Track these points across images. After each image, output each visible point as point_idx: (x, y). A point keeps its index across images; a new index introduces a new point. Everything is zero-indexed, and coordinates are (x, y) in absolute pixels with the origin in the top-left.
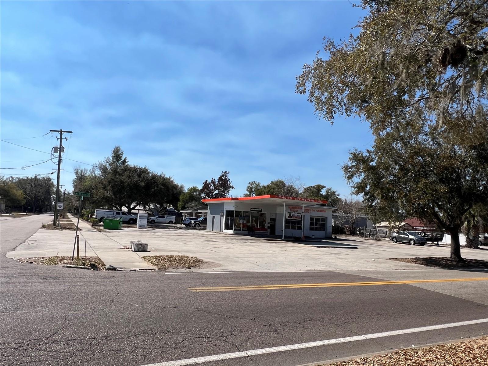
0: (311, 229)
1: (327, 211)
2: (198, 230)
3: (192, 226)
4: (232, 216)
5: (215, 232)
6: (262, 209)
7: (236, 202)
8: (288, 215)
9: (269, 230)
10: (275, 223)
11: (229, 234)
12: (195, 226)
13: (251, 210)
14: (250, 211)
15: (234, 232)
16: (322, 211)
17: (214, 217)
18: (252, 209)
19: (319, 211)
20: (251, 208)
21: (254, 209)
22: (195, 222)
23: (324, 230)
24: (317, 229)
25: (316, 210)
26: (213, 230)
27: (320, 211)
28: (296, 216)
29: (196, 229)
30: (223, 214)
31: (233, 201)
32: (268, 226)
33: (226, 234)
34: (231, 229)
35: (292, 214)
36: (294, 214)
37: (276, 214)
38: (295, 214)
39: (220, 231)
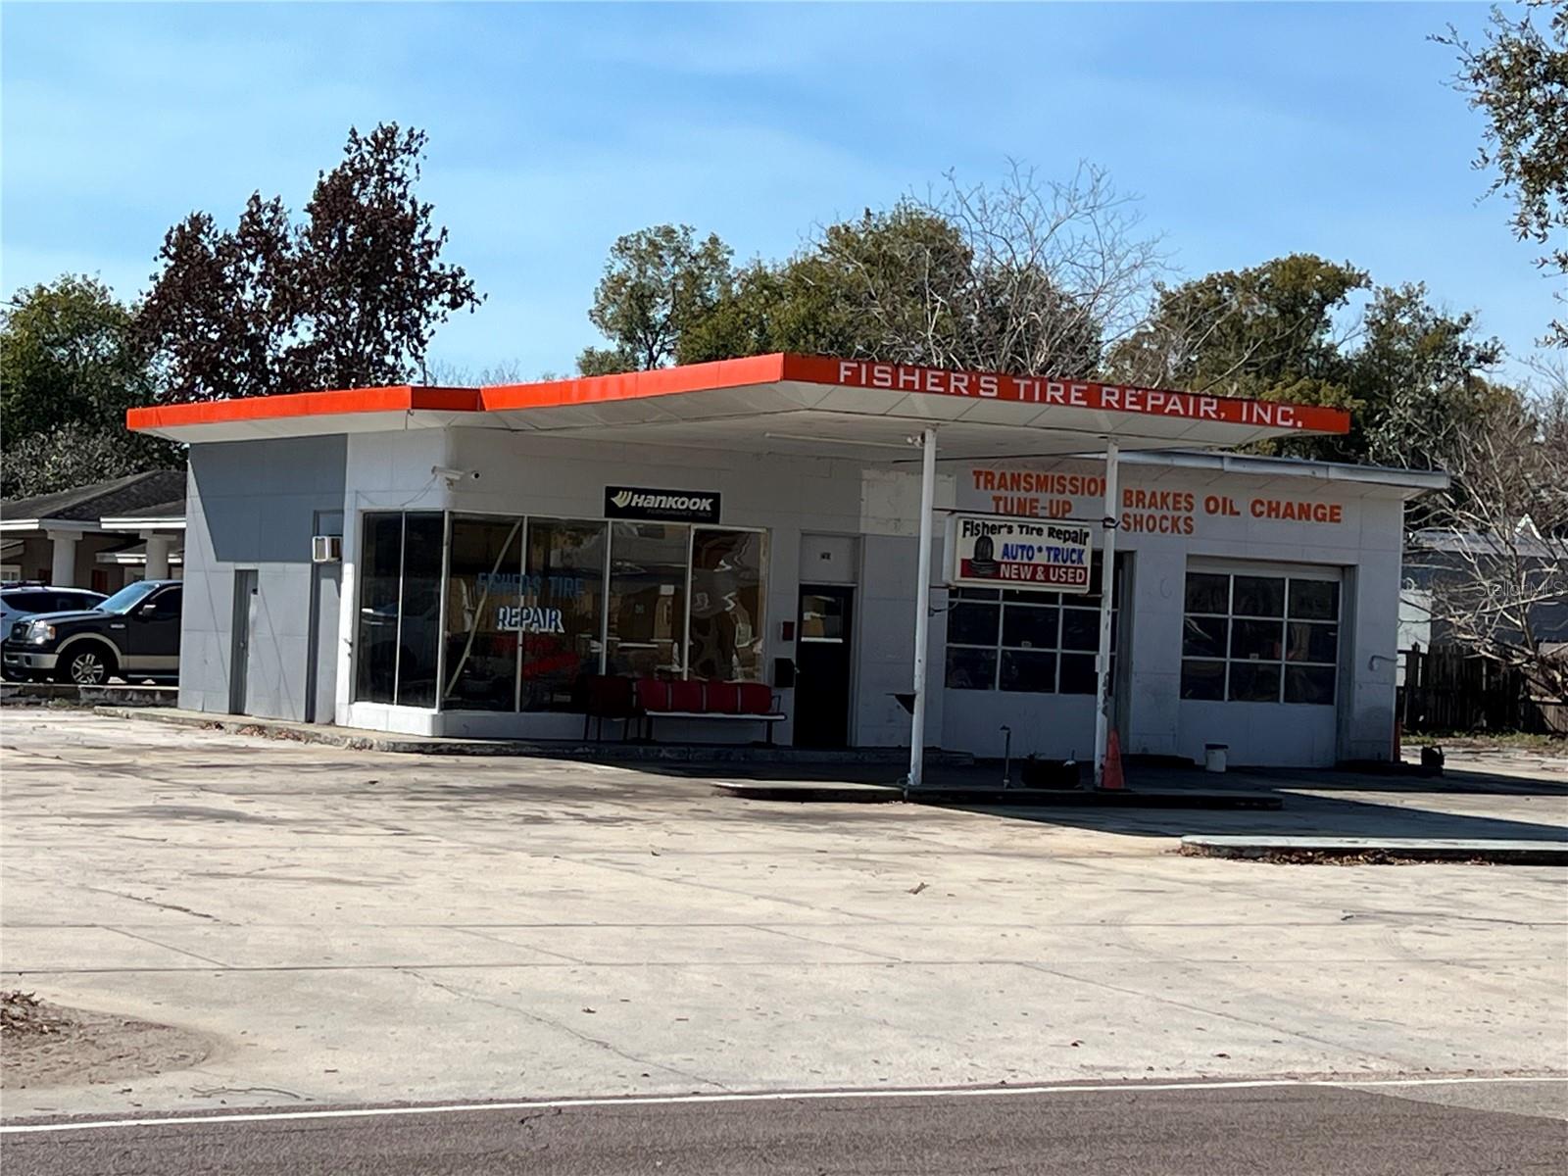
0: (1198, 685)
1: (1350, 515)
2: (90, 705)
3: (40, 674)
4: (424, 567)
5: (261, 729)
6: (716, 497)
7: (458, 433)
8: (966, 548)
9: (787, 698)
10: (846, 632)
11: (395, 748)
12: (63, 672)
13: (612, 510)
14: (597, 513)
15: (442, 727)
16: (1305, 512)
17: (245, 584)
18: (620, 501)
19: (1273, 509)
20: (612, 492)
21: (639, 501)
22: (61, 630)
23: (1327, 699)
24: (1254, 686)
25: (1243, 505)
26: (237, 709)
27: (1289, 512)
28: (1040, 559)
29: (71, 699)
30: (336, 550)
31: (427, 420)
32: (782, 665)
33: (364, 746)
34: (415, 693)
35: (999, 541)
36: (1017, 538)
37: (857, 540)
38: (1033, 540)
39: (310, 719)
